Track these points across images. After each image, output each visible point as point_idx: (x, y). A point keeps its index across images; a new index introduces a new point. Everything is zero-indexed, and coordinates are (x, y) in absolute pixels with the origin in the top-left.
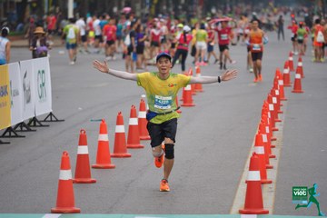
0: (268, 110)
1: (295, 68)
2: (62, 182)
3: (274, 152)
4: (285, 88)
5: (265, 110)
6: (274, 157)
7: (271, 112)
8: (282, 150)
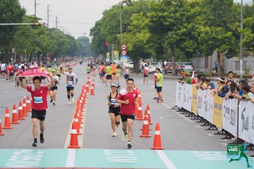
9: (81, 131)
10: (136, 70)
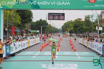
2: (41, 49)
9: (59, 48)
10: (71, 35)
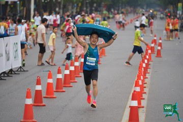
0: (142, 67)
1: (158, 43)
2: (26, 106)
3: (146, 90)
4: (152, 55)
5: (141, 67)
6: (145, 93)
7: (144, 68)
8: (149, 89)
